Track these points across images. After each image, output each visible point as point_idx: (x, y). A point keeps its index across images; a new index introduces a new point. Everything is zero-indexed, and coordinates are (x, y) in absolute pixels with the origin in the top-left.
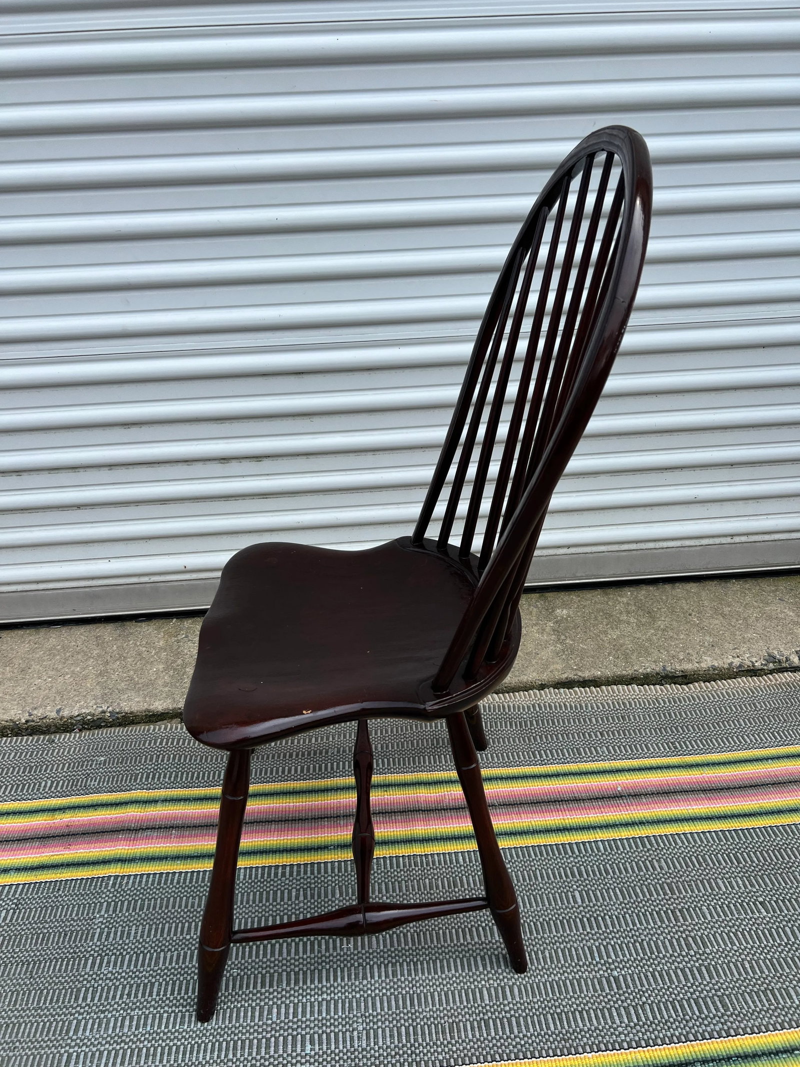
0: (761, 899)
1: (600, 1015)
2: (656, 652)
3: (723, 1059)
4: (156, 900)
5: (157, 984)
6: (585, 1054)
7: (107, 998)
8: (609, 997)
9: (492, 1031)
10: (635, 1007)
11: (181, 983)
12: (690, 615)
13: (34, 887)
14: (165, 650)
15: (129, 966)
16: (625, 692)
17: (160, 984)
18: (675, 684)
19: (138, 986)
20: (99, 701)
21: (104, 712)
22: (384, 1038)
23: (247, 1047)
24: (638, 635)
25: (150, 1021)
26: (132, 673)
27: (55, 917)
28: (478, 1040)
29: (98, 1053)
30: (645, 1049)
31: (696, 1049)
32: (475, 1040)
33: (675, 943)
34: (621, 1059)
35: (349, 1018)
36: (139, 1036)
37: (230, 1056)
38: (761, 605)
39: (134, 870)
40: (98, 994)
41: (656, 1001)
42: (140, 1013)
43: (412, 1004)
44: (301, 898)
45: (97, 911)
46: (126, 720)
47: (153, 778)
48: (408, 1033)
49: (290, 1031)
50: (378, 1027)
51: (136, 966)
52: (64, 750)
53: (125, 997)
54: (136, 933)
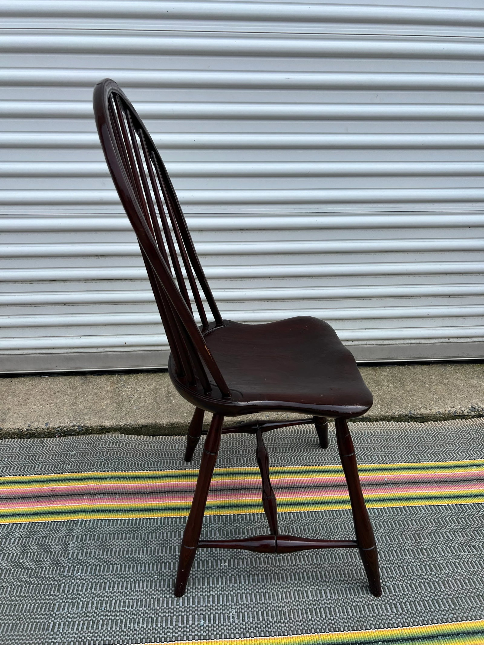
0: (473, 544)
1: (379, 608)
2: (405, 403)
3: (455, 634)
4: (107, 535)
5: (108, 583)
6: (371, 630)
7: (77, 591)
9: (314, 615)
10: (400, 604)
11: (123, 583)
12: (425, 383)
13: (32, 525)
14: (111, 392)
15: (91, 572)
16: (387, 425)
17: (110, 583)
18: (417, 422)
19: (97, 584)
20: (71, 419)
21: (74, 426)
22: (249, 617)
23: (164, 621)
24: (395, 393)
25: (104, 604)
26: (91, 404)
27: (45, 542)
28: (306, 620)
29: (72, 623)
30: (407, 628)
31: (438, 628)
32: (304, 620)
33: (423, 568)
34: (393, 633)
35: (227, 606)
36: (98, 613)
37: (154, 626)
38: (466, 379)
39: (93, 517)
40: (72, 588)
41: (413, 600)
42: (98, 599)
43: (265, 599)
45: (70, 540)
46: (87, 431)
47: (104, 465)
48: (263, 616)
49: (191, 612)
50: (245, 612)
51: (95, 572)
52: (50, 447)
53: (89, 590)
54: (95, 553)
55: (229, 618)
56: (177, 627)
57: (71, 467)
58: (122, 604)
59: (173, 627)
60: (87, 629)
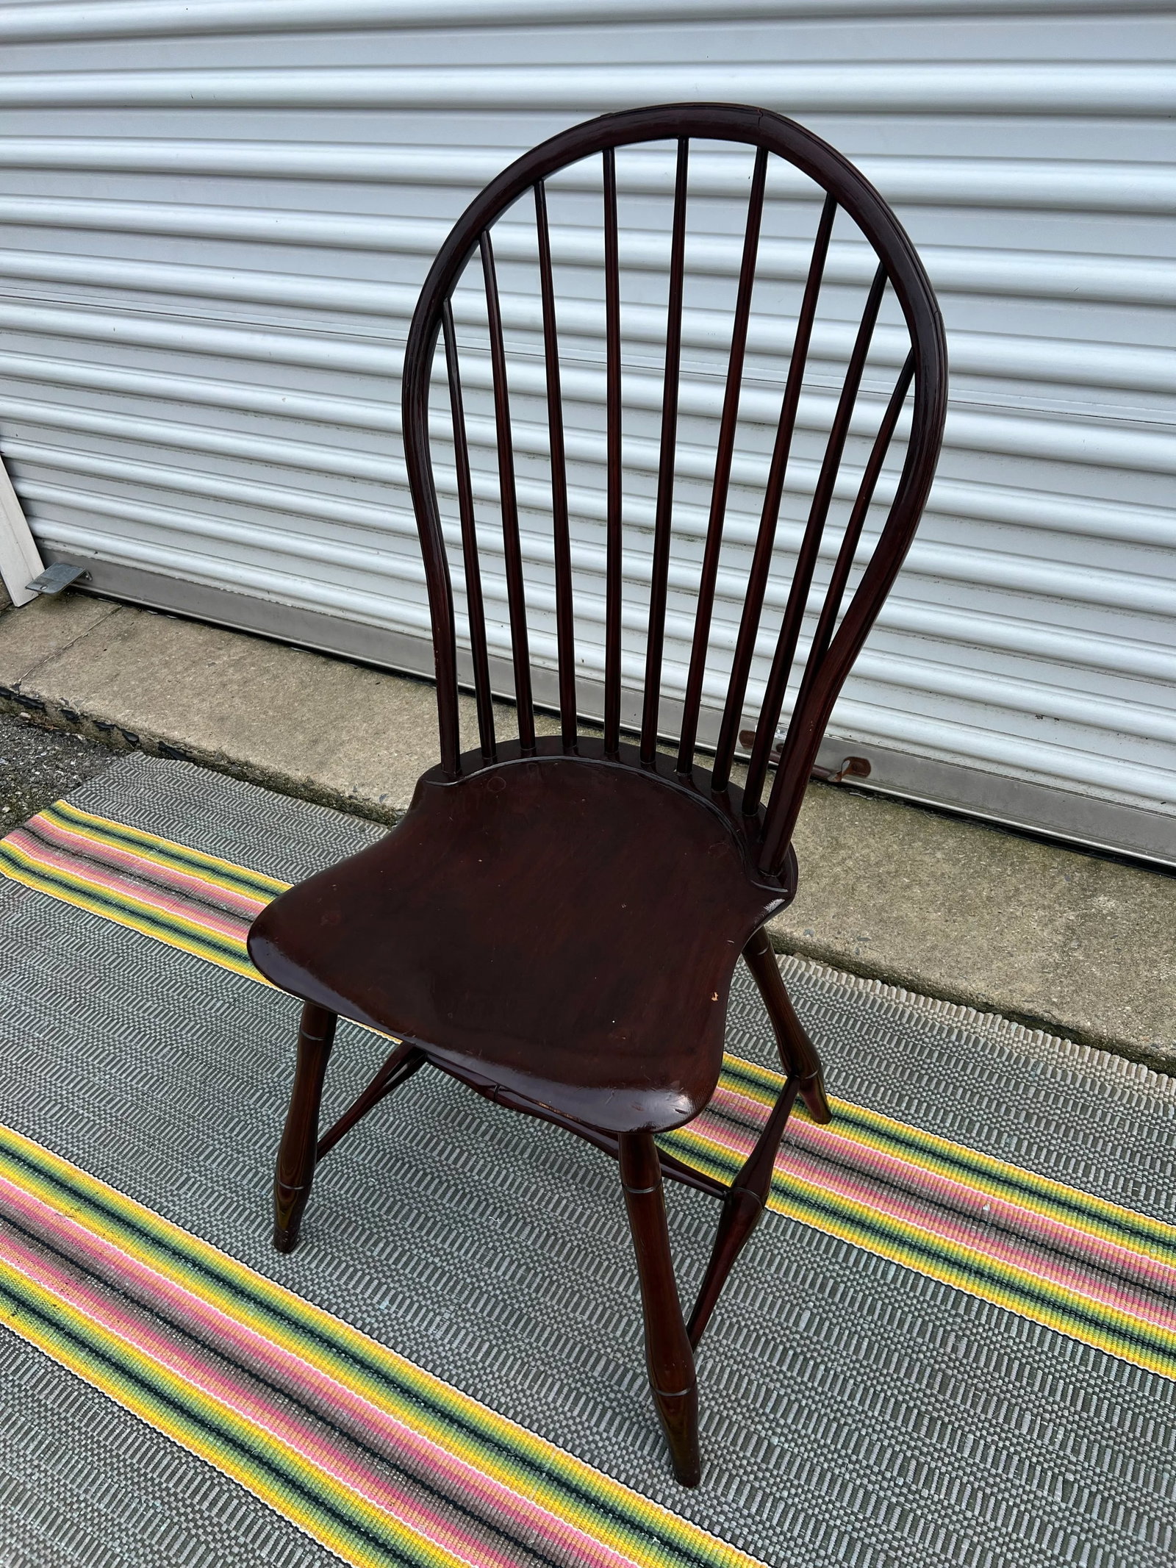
1: (715, 1475)
4: (351, 1061)
6: (662, 1506)
7: (250, 1140)
8: (745, 1462)
9: (578, 1409)
10: (765, 1497)
16: (1119, 1070)
23: (333, 1266)
27: (254, 1028)
28: (555, 1408)
30: (737, 1550)
32: (552, 1406)
33: (888, 1455)
34: (699, 1541)
35: (444, 1299)
37: (313, 1266)
40: (245, 1132)
41: (800, 1507)
43: (515, 1325)
44: (487, 1138)
48: (488, 1353)
49: (381, 1275)
50: (464, 1327)
53: (265, 1148)
55: (431, 1323)
56: (344, 1287)
59: (338, 1285)
60: (223, 1213)
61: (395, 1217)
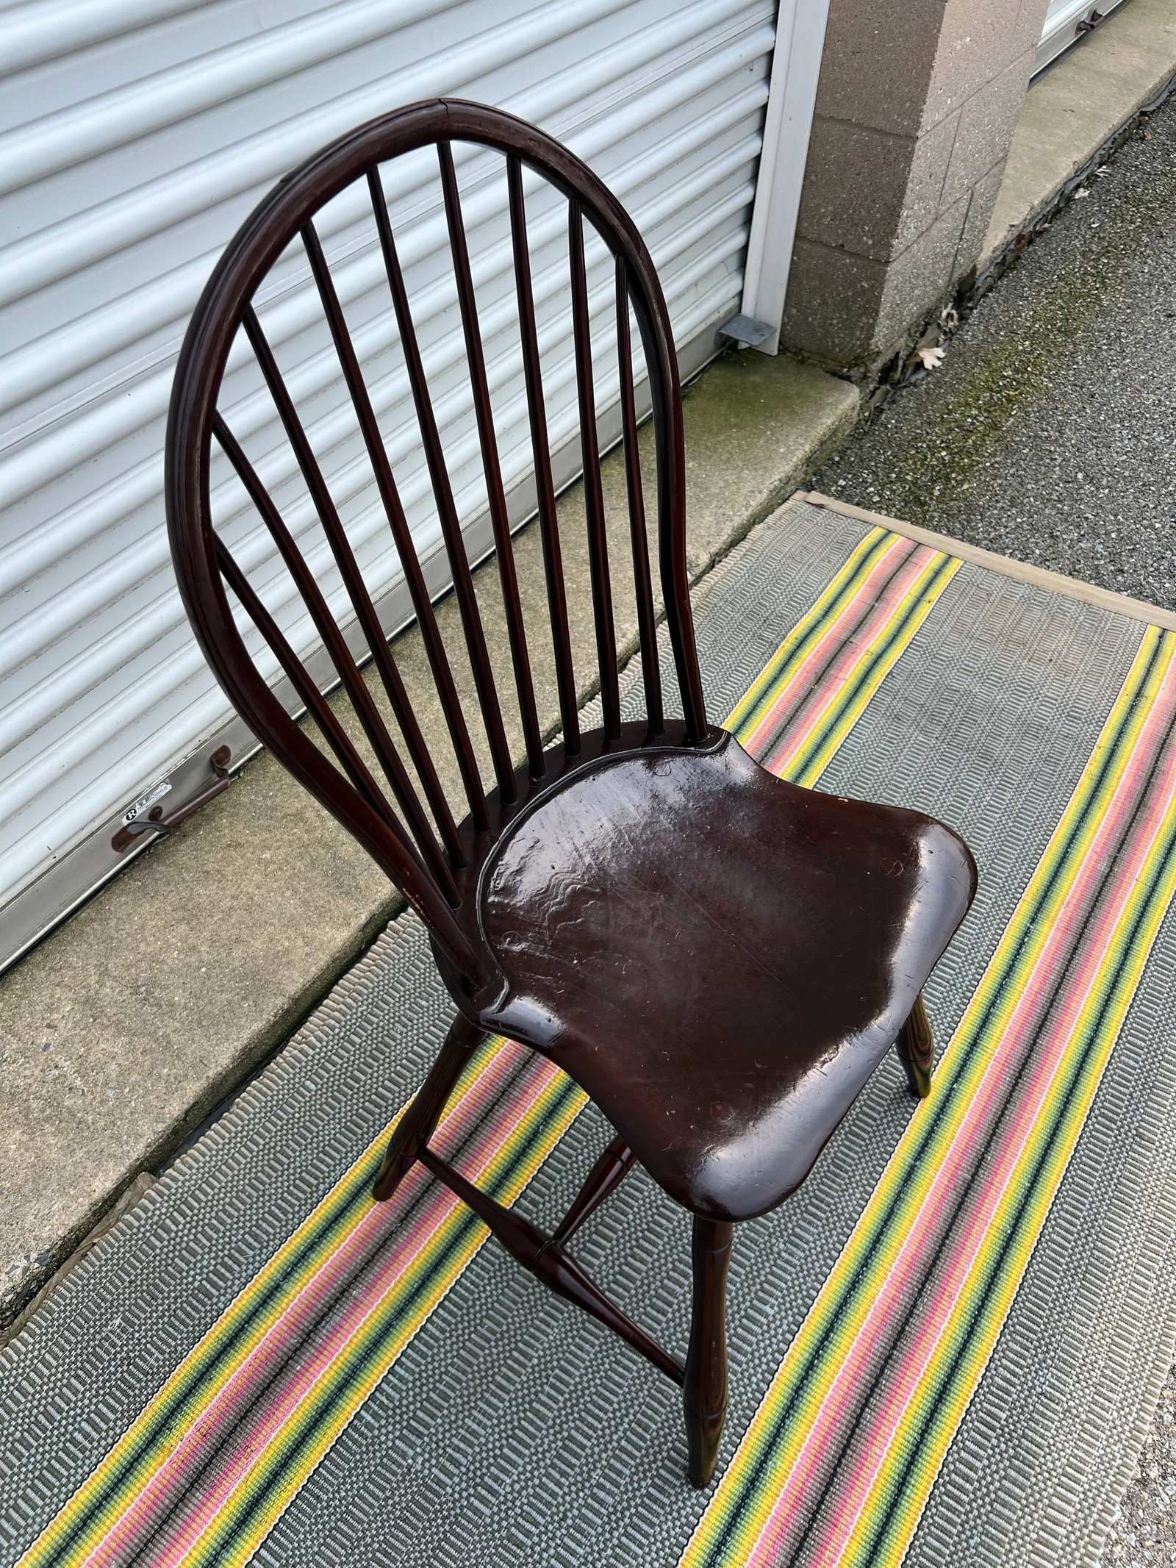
5: (573, 1432)
7: (548, 1505)
9: (862, 1134)
11: (592, 1402)
15: (520, 1455)
17: (577, 1429)
19: (559, 1457)
21: (26, 1269)
25: (618, 1465)
27: (361, 1522)
28: (863, 1152)
29: (618, 1550)
31: (980, 999)
32: (861, 1155)
36: (630, 1488)
39: (374, 1377)
40: (534, 1513)
42: (599, 1472)
45: (400, 1459)
47: (229, 1269)
49: (737, 1316)
50: (793, 1229)
51: (527, 1446)
53: (563, 1480)
54: (480, 1423)
55: (787, 1262)
56: (749, 1356)
57: (162, 1352)
58: (640, 1430)
59: (747, 1363)
61: (670, 1305)
